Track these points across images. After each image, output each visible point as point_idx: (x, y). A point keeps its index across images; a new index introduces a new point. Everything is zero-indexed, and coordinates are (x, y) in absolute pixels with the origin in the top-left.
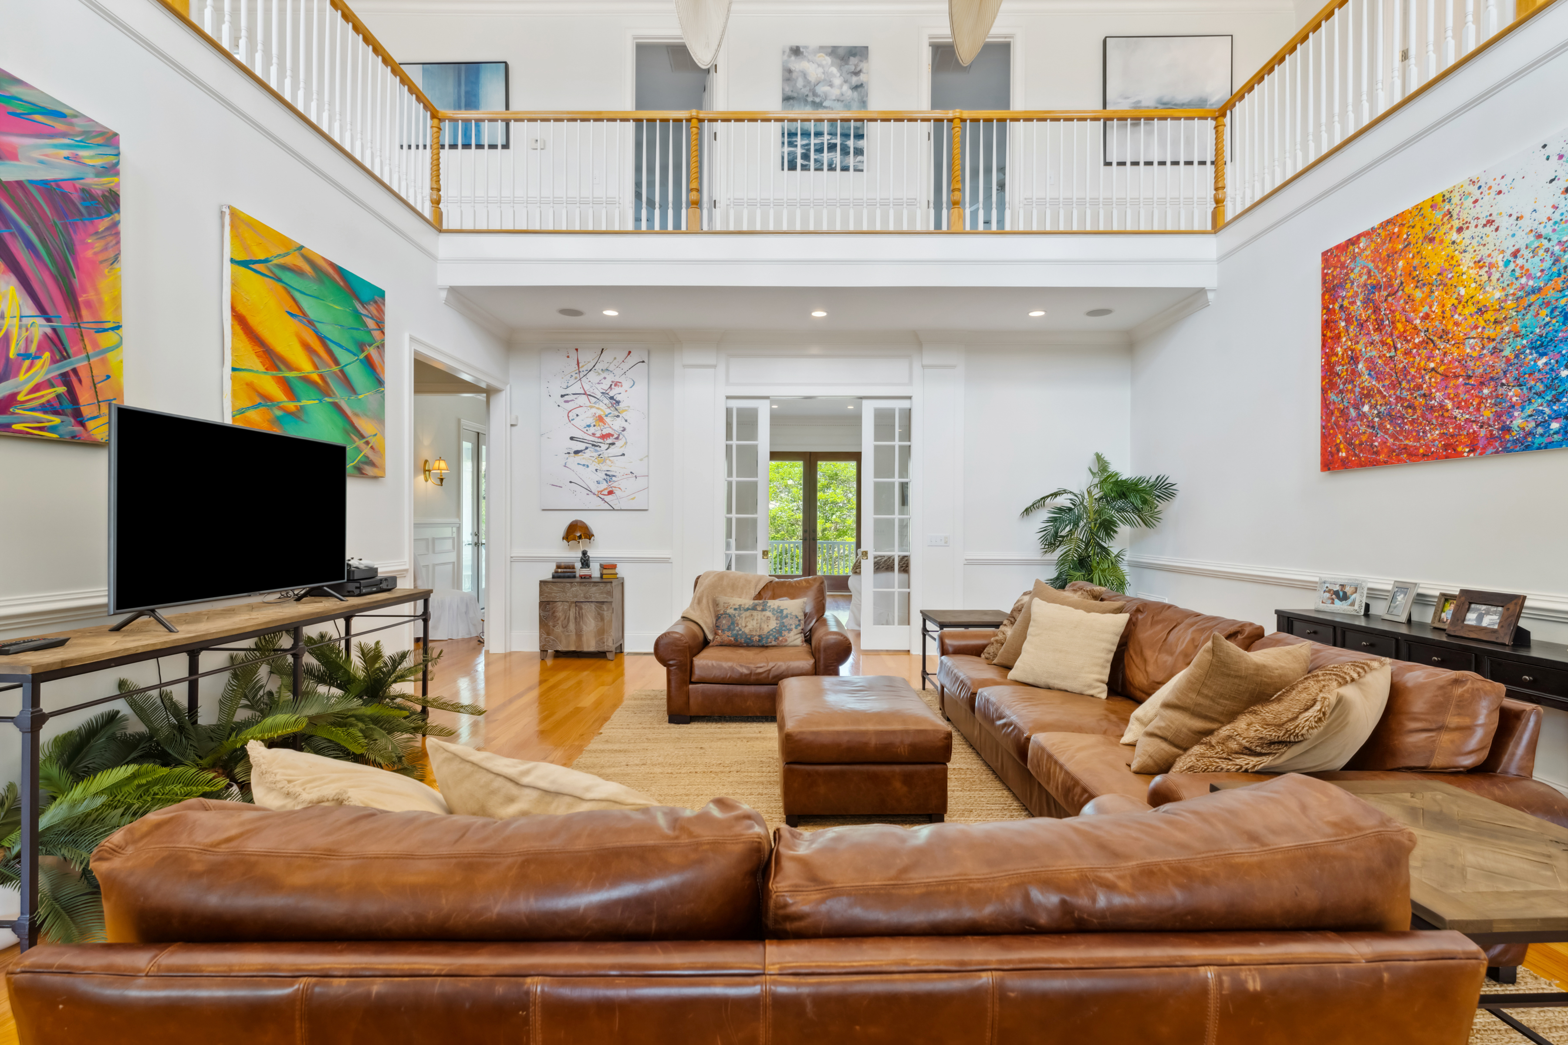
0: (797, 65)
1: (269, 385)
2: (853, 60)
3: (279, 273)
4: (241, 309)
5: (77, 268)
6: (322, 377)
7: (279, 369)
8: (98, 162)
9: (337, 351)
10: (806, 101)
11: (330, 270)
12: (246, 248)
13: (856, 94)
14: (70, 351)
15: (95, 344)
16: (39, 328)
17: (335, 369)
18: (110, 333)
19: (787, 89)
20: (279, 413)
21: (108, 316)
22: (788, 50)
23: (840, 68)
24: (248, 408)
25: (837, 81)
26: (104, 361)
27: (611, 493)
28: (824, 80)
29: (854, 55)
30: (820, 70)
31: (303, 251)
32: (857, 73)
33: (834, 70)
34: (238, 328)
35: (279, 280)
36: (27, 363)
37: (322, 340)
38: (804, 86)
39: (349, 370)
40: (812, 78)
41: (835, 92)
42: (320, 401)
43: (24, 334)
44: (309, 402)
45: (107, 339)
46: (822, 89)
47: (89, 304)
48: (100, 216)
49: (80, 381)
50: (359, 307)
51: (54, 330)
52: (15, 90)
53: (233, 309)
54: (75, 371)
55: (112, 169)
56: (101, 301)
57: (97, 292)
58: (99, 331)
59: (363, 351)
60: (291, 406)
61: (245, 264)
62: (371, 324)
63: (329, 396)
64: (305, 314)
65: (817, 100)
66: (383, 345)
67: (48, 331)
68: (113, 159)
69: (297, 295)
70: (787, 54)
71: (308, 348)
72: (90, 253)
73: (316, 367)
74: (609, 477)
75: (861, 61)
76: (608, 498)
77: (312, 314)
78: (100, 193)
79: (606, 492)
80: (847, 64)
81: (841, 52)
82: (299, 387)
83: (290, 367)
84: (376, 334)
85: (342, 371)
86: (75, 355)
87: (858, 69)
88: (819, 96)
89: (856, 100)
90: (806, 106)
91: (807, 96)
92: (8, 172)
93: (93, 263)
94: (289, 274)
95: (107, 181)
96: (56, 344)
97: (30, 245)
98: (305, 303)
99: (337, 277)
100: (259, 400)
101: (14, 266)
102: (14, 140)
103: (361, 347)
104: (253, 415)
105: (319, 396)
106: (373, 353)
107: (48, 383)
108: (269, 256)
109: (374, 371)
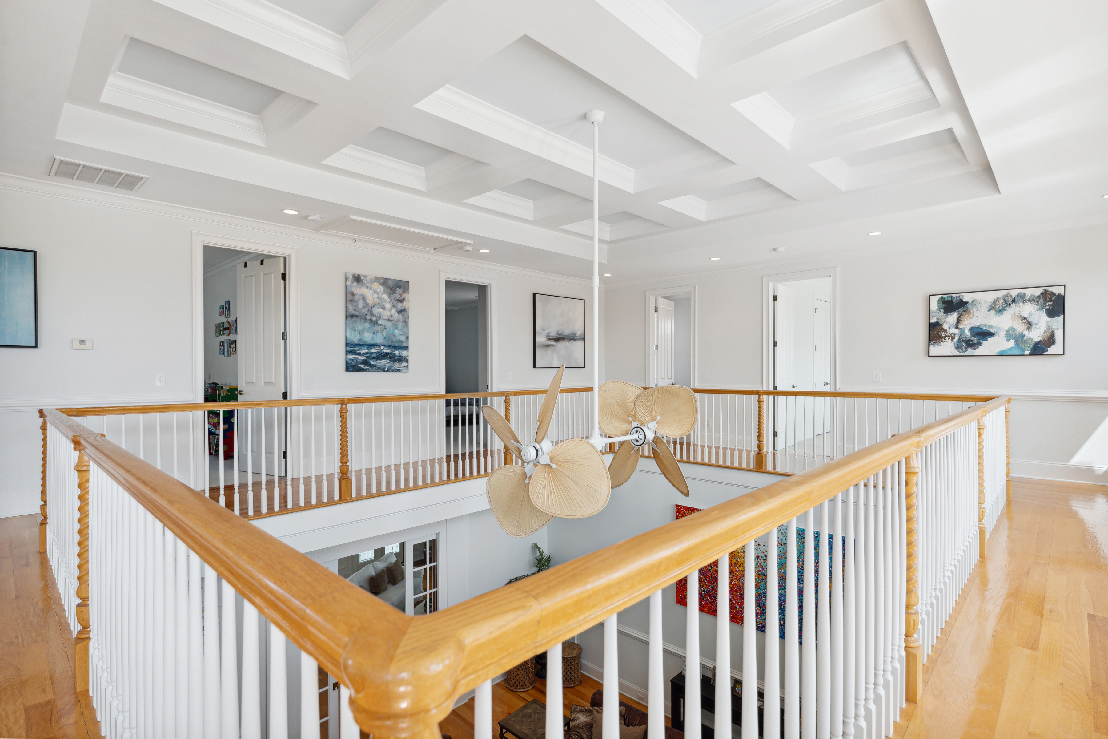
0: (359, 290)
2: (399, 291)
10: (366, 318)
13: (400, 316)
19: (349, 308)
22: (350, 277)
23: (390, 296)
25: (388, 306)
28: (379, 304)
29: (400, 287)
30: (376, 296)
32: (401, 301)
33: (385, 297)
38: (364, 307)
40: (369, 302)
41: (386, 314)
46: (377, 311)
65: (374, 319)
70: (350, 280)
75: (404, 292)
80: (394, 293)
81: (390, 284)
87: (402, 298)
88: (375, 316)
89: (401, 320)
90: (365, 322)
91: (366, 315)
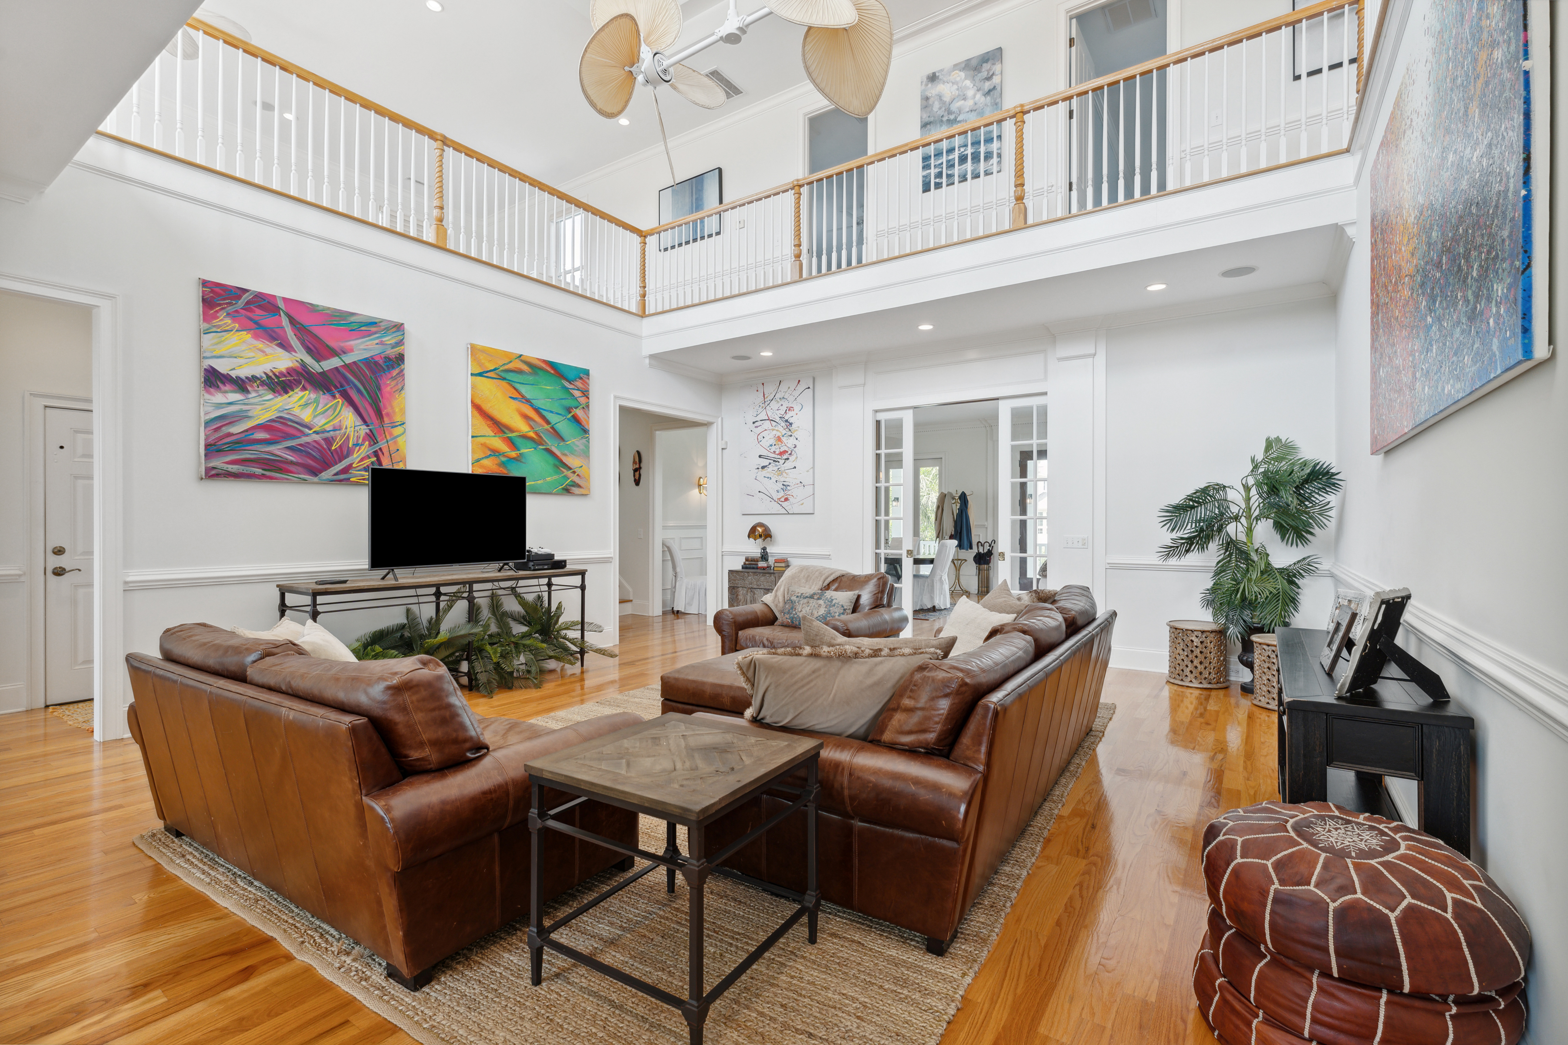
0: (934, 90)
1: (498, 443)
2: (986, 66)
3: (504, 375)
4: (478, 401)
5: (382, 397)
6: (537, 434)
7: (505, 433)
8: (393, 341)
9: (549, 416)
10: (942, 121)
11: (544, 366)
12: (481, 365)
13: (988, 98)
14: (378, 440)
15: (391, 434)
16: (363, 430)
17: (547, 427)
18: (399, 427)
19: (925, 116)
20: (504, 459)
21: (398, 418)
22: (925, 80)
23: (973, 79)
24: (483, 458)
25: (971, 92)
26: (396, 443)
27: (786, 499)
28: (959, 95)
29: (987, 61)
30: (955, 87)
31: (522, 358)
32: (990, 77)
33: (968, 83)
34: (476, 413)
36: (358, 448)
37: (537, 410)
38: (940, 108)
39: (559, 427)
40: (947, 99)
41: (968, 104)
42: (535, 448)
43: (356, 435)
44: (527, 450)
45: (397, 431)
46: (956, 105)
47: (388, 415)
48: (393, 367)
49: (383, 454)
50: (567, 384)
51: (370, 430)
52: (353, 319)
53: (472, 402)
54: (380, 449)
55: (401, 343)
56: (394, 412)
57: (392, 407)
58: (393, 427)
59: (570, 412)
60: (513, 454)
61: (480, 374)
62: (577, 393)
63: (543, 445)
64: (523, 397)
65: (952, 117)
66: (588, 406)
67: (368, 431)
68: (401, 337)
69: (518, 386)
70: (924, 83)
71: (526, 417)
72: (388, 388)
73: (532, 428)
74: (785, 486)
75: (994, 64)
76: (785, 504)
77: (528, 396)
78: (394, 357)
79: (783, 499)
80: (980, 72)
81: (974, 63)
82: (519, 442)
83: (511, 430)
84: (583, 400)
85: (552, 428)
86: (381, 441)
87: (991, 73)
88: (954, 113)
89: (989, 104)
90: (941, 126)
91: (943, 116)
92: (349, 359)
93: (390, 393)
94: (511, 374)
95: (398, 350)
96: (371, 437)
97: (359, 391)
98: (524, 390)
99: (548, 369)
100: (489, 453)
101: (351, 403)
102: (352, 343)
103: (569, 410)
104: (486, 462)
105: (534, 445)
106: (579, 413)
107: (368, 457)
108: (497, 366)
109: (581, 424)
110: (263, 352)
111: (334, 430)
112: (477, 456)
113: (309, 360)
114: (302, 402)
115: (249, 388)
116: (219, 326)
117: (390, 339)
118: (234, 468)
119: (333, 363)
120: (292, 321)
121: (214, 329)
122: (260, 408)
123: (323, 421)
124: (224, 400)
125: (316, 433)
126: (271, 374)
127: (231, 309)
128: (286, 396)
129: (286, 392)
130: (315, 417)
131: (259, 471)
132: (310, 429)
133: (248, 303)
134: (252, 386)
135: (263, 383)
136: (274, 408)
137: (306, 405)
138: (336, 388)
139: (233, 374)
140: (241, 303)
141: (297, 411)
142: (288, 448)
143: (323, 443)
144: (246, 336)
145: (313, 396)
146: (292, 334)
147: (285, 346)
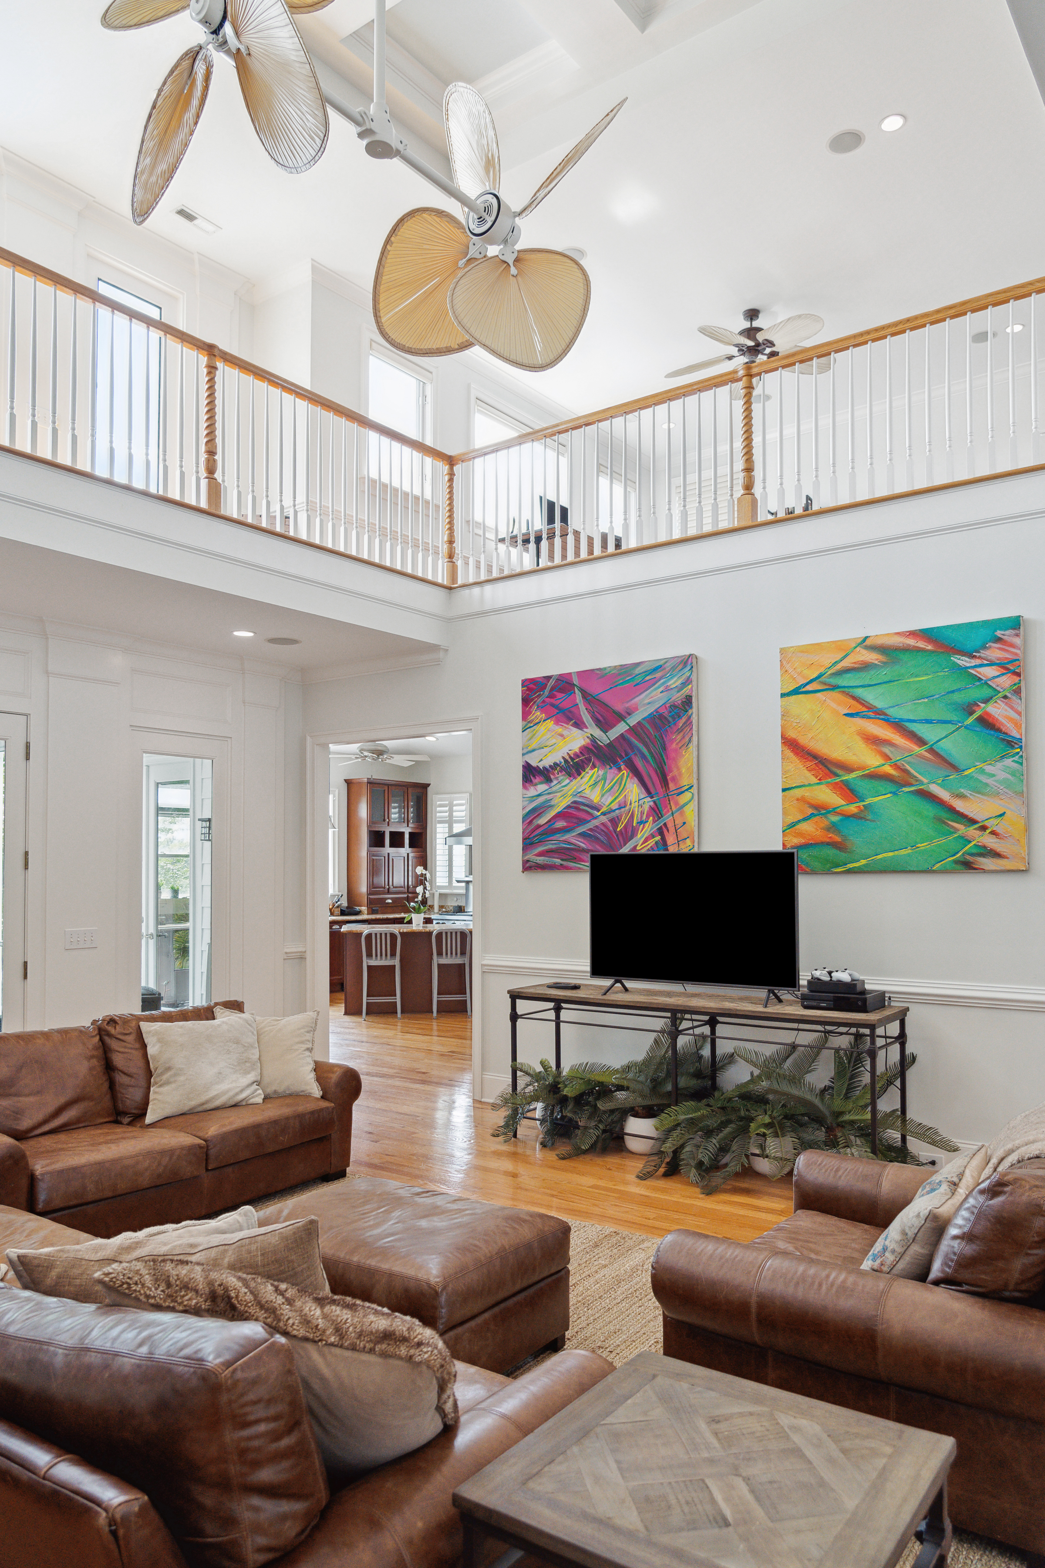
1: (826, 795)
3: (834, 681)
4: (792, 734)
5: (667, 759)
6: (896, 766)
7: (837, 775)
8: (681, 682)
9: (921, 730)
11: (911, 642)
12: (796, 676)
14: (663, 813)
15: (677, 804)
16: (648, 803)
17: (921, 750)
18: (686, 793)
20: (835, 819)
21: (685, 781)
24: (799, 821)
26: (682, 814)
31: (868, 642)
34: (789, 754)
35: (834, 687)
36: (642, 826)
37: (898, 726)
39: (947, 747)
42: (894, 793)
43: (640, 810)
44: (879, 797)
45: (684, 798)
47: (674, 779)
48: (680, 717)
49: (668, 831)
50: (963, 661)
51: (655, 802)
53: (783, 738)
54: (665, 824)
55: (689, 681)
56: (680, 774)
57: (678, 769)
58: (679, 794)
59: (971, 713)
60: (853, 808)
61: (796, 692)
62: (991, 672)
63: (910, 785)
64: (870, 707)
66: (1017, 691)
67: (652, 804)
68: (690, 673)
69: (859, 692)
71: (874, 741)
72: (674, 745)
73: (887, 758)
77: (879, 704)
78: (680, 702)
82: (863, 787)
83: (848, 768)
84: (1005, 681)
85: (932, 751)
86: (665, 815)
92: (633, 721)
93: (676, 750)
94: (848, 675)
95: (686, 691)
96: (656, 812)
97: (644, 757)
98: (870, 696)
99: (921, 644)
100: (810, 811)
101: (636, 772)
102: (636, 699)
103: (970, 709)
104: (806, 827)
105: (891, 787)
106: (997, 710)
107: (652, 836)
108: (822, 670)
109: (999, 730)
110: (562, 736)
111: (620, 808)
112: (790, 819)
113: (597, 733)
114: (592, 782)
115: (552, 777)
116: (532, 721)
117: (675, 682)
118: (541, 860)
119: (621, 728)
120: (585, 695)
121: (529, 725)
122: (559, 795)
123: (610, 799)
124: (536, 793)
125: (604, 814)
126: (567, 758)
127: (540, 700)
128: (579, 778)
129: (579, 774)
130: (603, 796)
131: (558, 861)
132: (598, 811)
133: (552, 689)
134: (554, 774)
135: (562, 769)
136: (570, 793)
137: (596, 783)
138: (621, 757)
139: (541, 766)
140: (547, 692)
141: (588, 793)
142: (580, 834)
143: (609, 824)
144: (550, 724)
145: (601, 772)
146: (584, 708)
147: (579, 725)
